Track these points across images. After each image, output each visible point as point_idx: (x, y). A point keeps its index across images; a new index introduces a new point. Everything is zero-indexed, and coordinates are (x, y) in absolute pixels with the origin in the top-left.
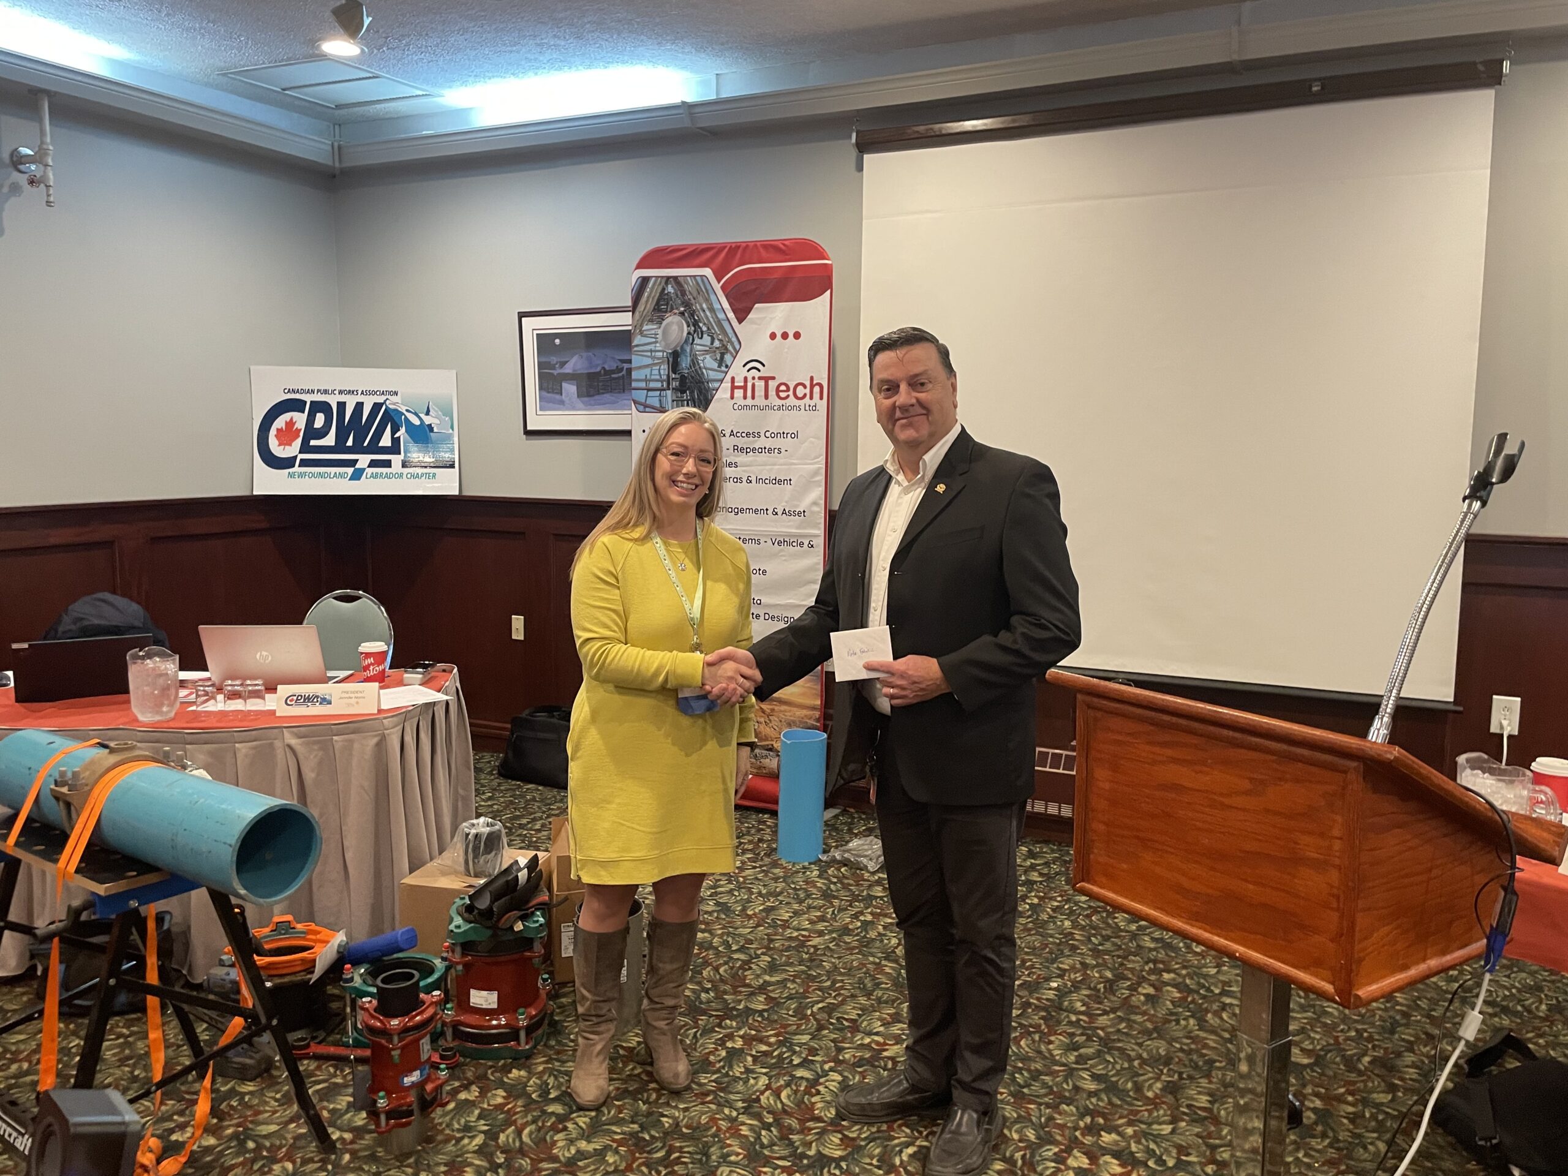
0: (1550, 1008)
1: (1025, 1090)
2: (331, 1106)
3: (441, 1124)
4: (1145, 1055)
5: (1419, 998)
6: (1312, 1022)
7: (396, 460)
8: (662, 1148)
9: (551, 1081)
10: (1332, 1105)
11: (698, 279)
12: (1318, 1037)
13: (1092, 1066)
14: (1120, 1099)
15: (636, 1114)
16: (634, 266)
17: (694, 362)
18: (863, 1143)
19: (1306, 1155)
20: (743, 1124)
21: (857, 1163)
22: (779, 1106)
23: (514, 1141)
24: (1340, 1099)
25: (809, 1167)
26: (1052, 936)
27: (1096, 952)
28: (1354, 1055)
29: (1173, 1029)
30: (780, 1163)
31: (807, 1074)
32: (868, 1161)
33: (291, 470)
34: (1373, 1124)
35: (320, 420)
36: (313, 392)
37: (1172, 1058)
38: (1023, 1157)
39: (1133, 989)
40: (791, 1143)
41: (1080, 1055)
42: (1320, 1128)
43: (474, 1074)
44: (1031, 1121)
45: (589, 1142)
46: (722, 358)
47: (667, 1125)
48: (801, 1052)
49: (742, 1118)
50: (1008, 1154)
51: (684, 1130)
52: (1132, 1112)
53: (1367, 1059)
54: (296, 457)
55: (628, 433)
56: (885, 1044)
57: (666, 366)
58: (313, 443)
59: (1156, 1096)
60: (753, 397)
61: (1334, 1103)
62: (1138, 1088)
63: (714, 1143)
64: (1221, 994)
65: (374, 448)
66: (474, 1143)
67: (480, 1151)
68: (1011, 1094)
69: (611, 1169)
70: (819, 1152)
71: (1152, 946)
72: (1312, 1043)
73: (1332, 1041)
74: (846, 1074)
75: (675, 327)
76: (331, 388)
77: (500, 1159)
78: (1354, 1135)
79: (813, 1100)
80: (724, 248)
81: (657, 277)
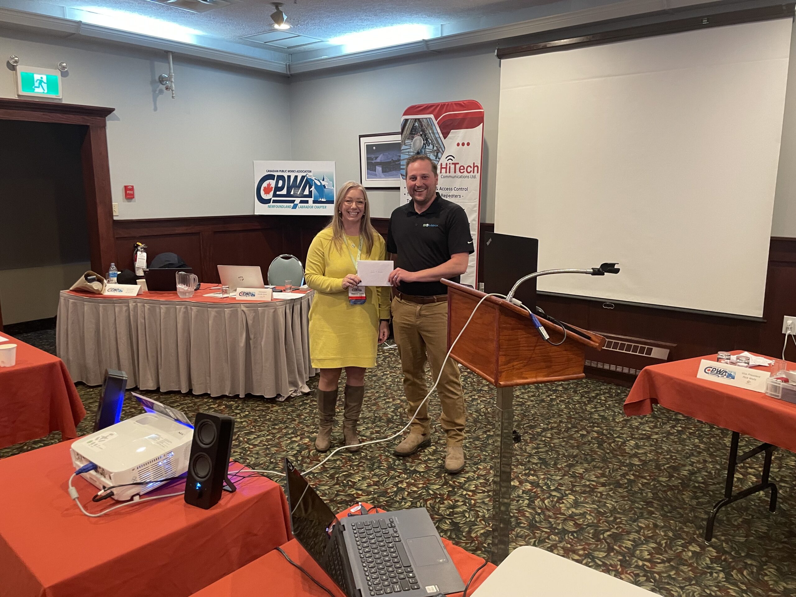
3: (283, 446)
4: (566, 454)
6: (651, 451)
7: (311, 200)
8: (358, 461)
10: (638, 479)
11: (428, 119)
12: (650, 456)
13: (541, 455)
14: (545, 466)
16: (402, 114)
18: (432, 468)
19: (613, 493)
20: (391, 458)
21: (427, 474)
23: (307, 454)
24: (643, 478)
25: (408, 473)
26: (553, 410)
27: (570, 418)
28: (663, 464)
29: (586, 447)
30: (398, 471)
32: (432, 474)
33: (269, 204)
34: (652, 487)
35: (280, 183)
36: (278, 171)
37: (578, 456)
39: (577, 432)
40: (406, 465)
41: (538, 451)
42: (626, 485)
46: (437, 154)
47: (363, 455)
49: (391, 456)
51: (368, 457)
52: (548, 471)
53: (667, 466)
54: (271, 199)
55: (398, 188)
58: (278, 193)
59: (562, 467)
60: (449, 172)
61: (640, 478)
62: (555, 464)
63: (377, 462)
64: (617, 437)
65: (302, 195)
66: (293, 453)
67: (294, 455)
69: (337, 466)
70: (415, 469)
71: (597, 417)
72: (646, 458)
73: (656, 458)
74: (438, 447)
75: (418, 141)
76: (284, 170)
77: (300, 458)
78: (640, 489)
79: (421, 454)
80: (439, 105)
81: (411, 119)
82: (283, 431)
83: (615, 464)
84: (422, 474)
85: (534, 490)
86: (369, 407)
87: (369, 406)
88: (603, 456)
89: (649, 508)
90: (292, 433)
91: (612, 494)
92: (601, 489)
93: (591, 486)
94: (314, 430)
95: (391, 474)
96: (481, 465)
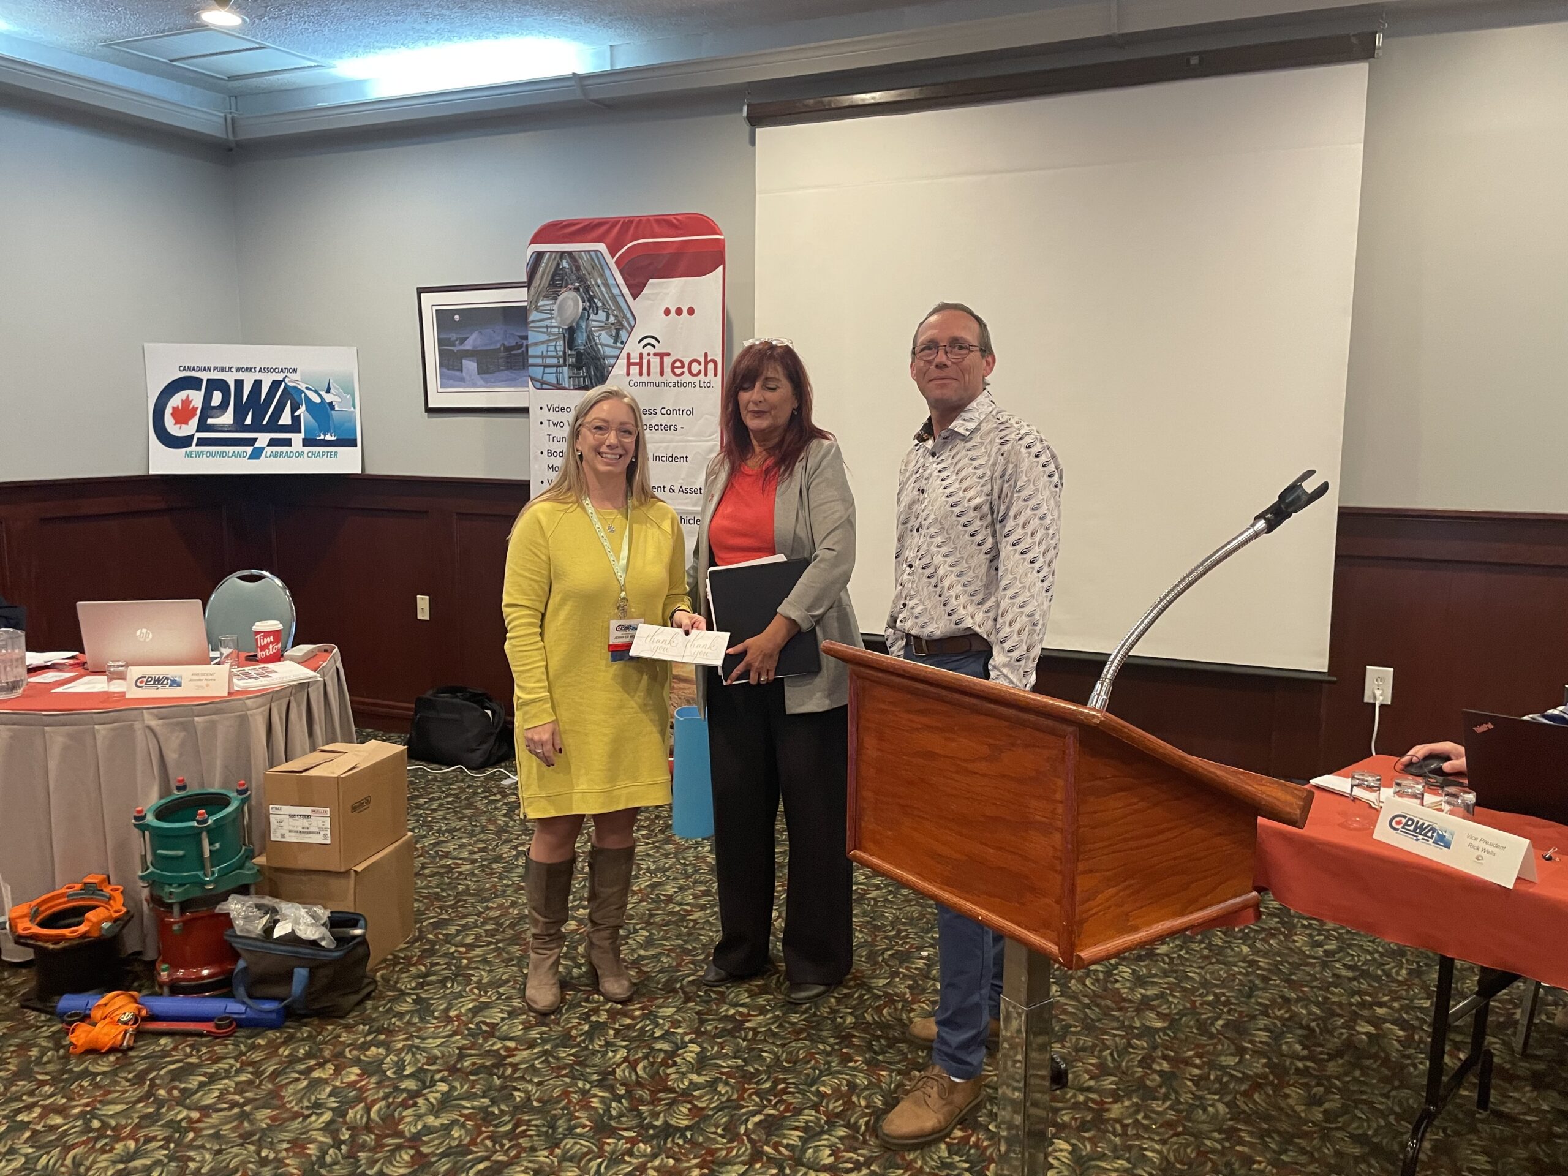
0: (1411, 972)
1: (880, 1058)
2: (183, 1086)
3: (289, 1102)
5: (1281, 963)
6: (1172, 988)
7: (297, 438)
8: (509, 1121)
9: (408, 1058)
10: (1179, 1068)
11: (593, 253)
12: (1176, 1001)
15: (490, 1089)
16: (529, 241)
17: (590, 338)
18: (710, 1113)
19: (1146, 1117)
20: (595, 1096)
21: (702, 1131)
22: (634, 1077)
23: (362, 1117)
24: (1187, 1062)
25: (653, 1137)
28: (1209, 1018)
30: (625, 1134)
31: (665, 1046)
32: (713, 1130)
33: (188, 449)
34: (1217, 1086)
35: (217, 398)
36: (209, 369)
38: (867, 1123)
40: (640, 1114)
42: (1163, 1090)
43: (332, 1051)
44: (880, 1087)
45: (437, 1117)
46: (618, 334)
47: (518, 1099)
48: (664, 1024)
49: (596, 1091)
50: (852, 1120)
51: (535, 1104)
53: (1220, 1022)
54: (192, 436)
55: (525, 411)
56: (749, 1015)
57: (562, 343)
58: (210, 421)
60: (649, 374)
61: (1181, 1066)
63: (563, 1116)
65: (273, 426)
66: (321, 1120)
67: (327, 1128)
68: (867, 1062)
69: (454, 1143)
70: (666, 1122)
72: (1169, 1008)
73: (1188, 1005)
74: (705, 1045)
75: (570, 303)
76: (227, 366)
77: (345, 1135)
78: (1196, 1097)
79: (669, 1071)
80: (618, 222)
81: (551, 252)
82: (281, 1050)
83: (1115, 1036)
84: (688, 1134)
85: (973, 1139)
86: (503, 949)
87: (500, 945)
88: (1081, 1015)
89: (1238, 1148)
90: (309, 1055)
91: (1145, 1122)
92: (1116, 1110)
93: (1091, 1104)
94: (369, 1038)
95: (607, 1148)
96: (824, 1084)
